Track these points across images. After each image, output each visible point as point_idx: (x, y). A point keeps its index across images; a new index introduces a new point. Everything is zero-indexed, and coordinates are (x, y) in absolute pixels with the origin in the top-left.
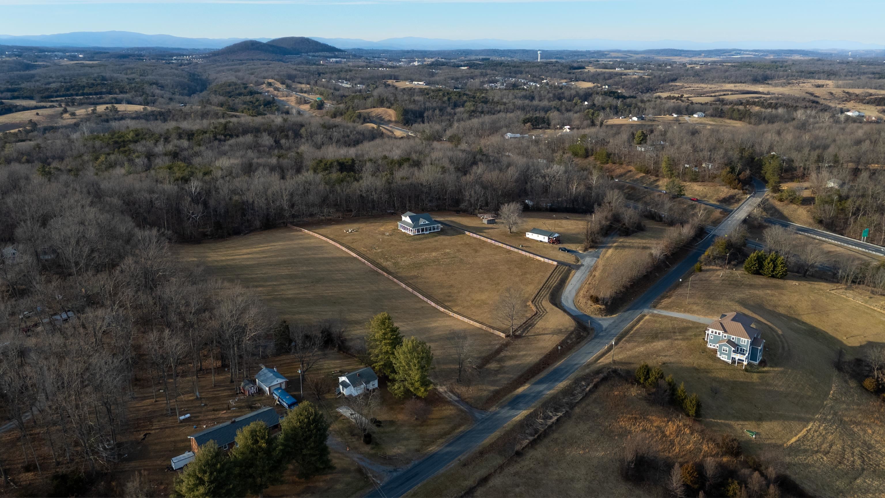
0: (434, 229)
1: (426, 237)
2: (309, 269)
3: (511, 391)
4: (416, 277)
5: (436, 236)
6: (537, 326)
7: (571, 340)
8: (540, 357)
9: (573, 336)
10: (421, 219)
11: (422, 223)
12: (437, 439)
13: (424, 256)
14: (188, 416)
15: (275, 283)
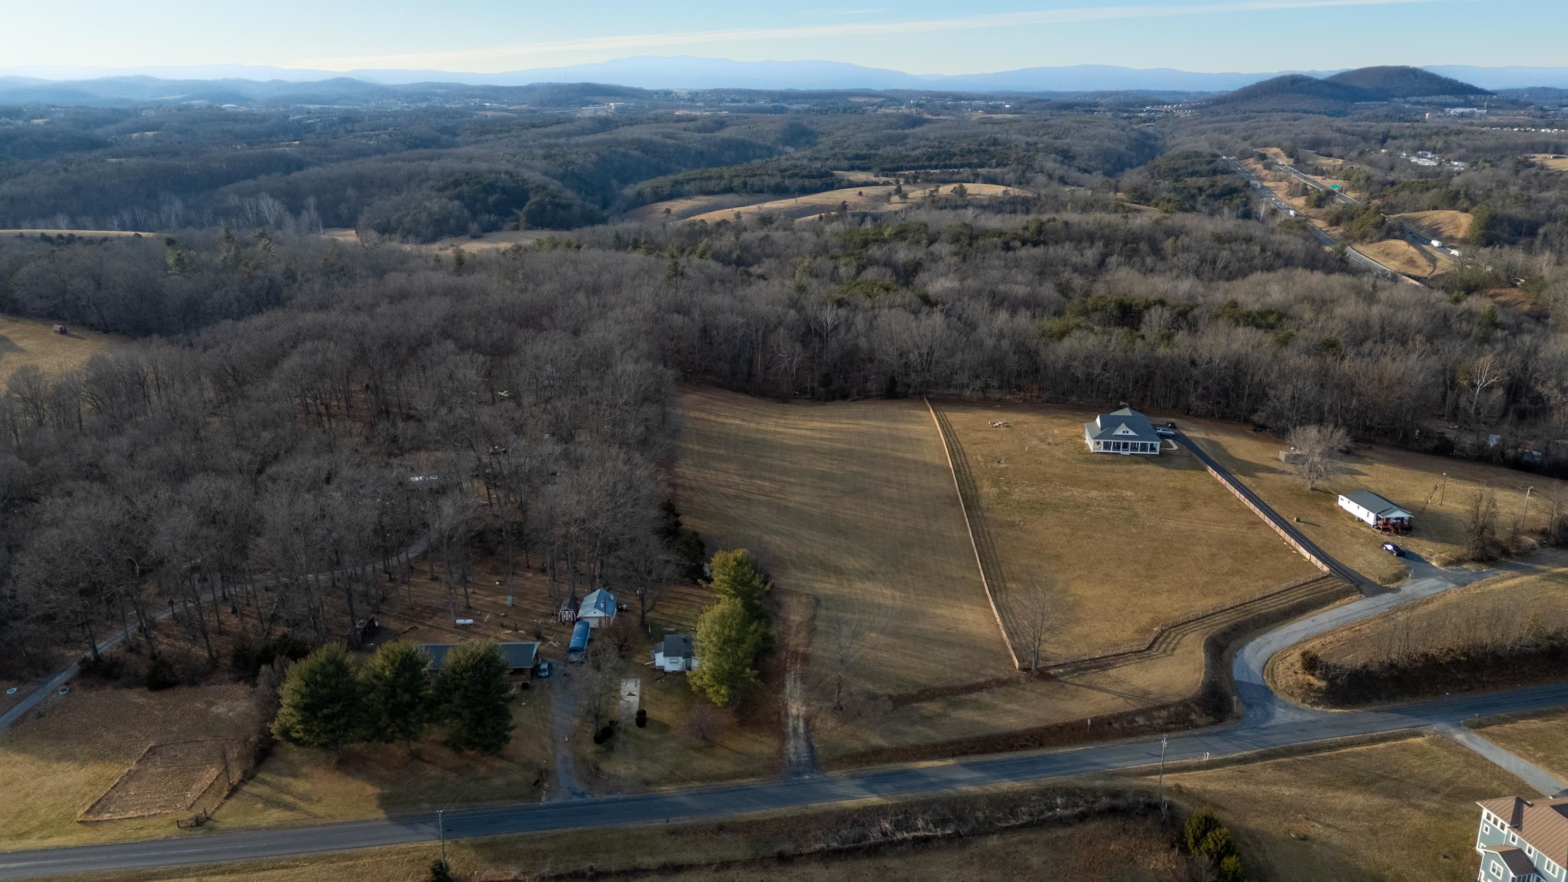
0: (1144, 447)
1: (1116, 459)
2: (861, 469)
3: (907, 760)
4: (1012, 525)
5: (1137, 463)
6: (1112, 672)
7: (1151, 718)
8: (1034, 725)
9: (1164, 713)
10: (1123, 424)
11: (1121, 433)
12: (693, 779)
13: (1069, 493)
14: (470, 621)
15: (792, 480)
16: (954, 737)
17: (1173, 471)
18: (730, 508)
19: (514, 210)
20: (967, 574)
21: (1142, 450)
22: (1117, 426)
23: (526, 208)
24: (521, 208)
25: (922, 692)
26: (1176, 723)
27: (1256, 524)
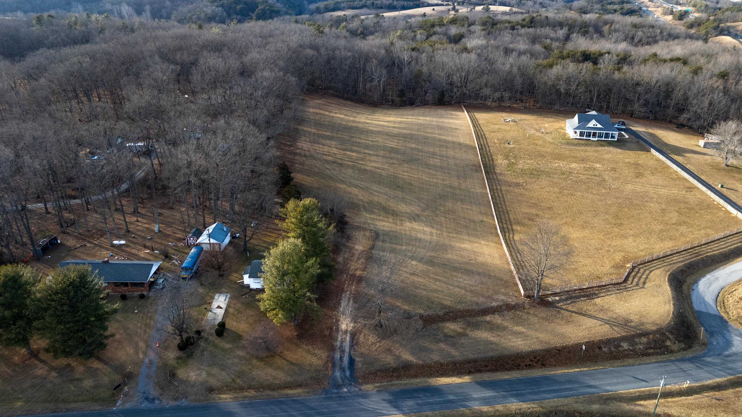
0: (607, 136)
1: (588, 143)
2: (417, 147)
3: (431, 375)
4: (518, 185)
5: (602, 146)
6: (598, 301)
7: (633, 344)
8: (537, 347)
9: (644, 340)
10: (594, 120)
11: (592, 126)
12: (250, 387)
13: (556, 165)
14: (123, 242)
15: (371, 152)
16: (471, 356)
17: (627, 151)
18: (328, 169)
19: (251, 14)
20: (485, 219)
21: (605, 137)
22: (589, 121)
23: (256, 12)
24: (253, 12)
25: (446, 314)
26: (654, 349)
27: (691, 188)
